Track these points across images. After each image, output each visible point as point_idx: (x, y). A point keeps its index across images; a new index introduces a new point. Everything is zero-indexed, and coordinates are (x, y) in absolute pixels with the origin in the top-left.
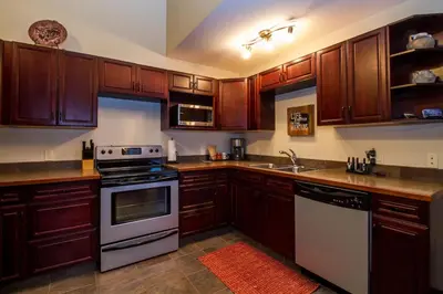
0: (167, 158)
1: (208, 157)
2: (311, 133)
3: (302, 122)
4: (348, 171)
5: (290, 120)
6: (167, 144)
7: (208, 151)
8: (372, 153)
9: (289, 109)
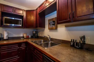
0: (3, 38)
1: (23, 37)
2: (56, 29)
3: (53, 24)
4: (71, 46)
5: (49, 24)
6: (3, 33)
7: (23, 35)
8: (84, 37)
9: (49, 20)
